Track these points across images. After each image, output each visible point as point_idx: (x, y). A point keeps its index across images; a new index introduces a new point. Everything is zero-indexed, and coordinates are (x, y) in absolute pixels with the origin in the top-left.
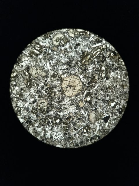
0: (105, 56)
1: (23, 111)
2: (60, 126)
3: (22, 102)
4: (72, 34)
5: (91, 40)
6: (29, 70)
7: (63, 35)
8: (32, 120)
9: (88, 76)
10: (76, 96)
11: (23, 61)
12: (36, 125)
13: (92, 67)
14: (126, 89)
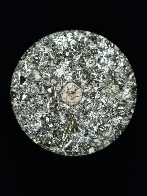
0: (56, 138)
1: (105, 47)
2: (63, 50)
3: (111, 54)
4: (97, 142)
5: (76, 146)
6: (119, 87)
7: (105, 136)
8: (92, 42)
9: (61, 111)
10: (62, 87)
11: (129, 93)
12: (86, 39)
13: (62, 121)
14: (19, 117)
